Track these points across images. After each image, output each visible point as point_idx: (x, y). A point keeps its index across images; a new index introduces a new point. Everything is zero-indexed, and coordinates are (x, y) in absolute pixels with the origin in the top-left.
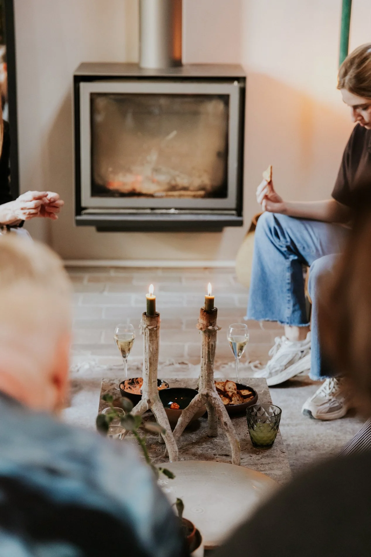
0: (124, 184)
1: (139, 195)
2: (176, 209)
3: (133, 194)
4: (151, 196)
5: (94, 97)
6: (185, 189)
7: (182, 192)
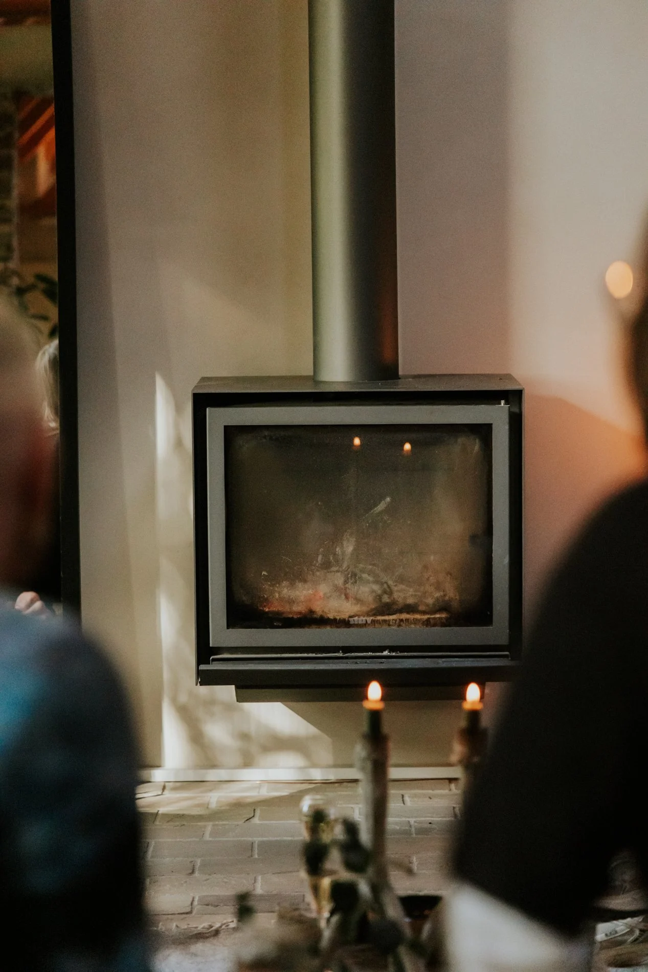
0: (291, 602)
1: (322, 621)
2: (392, 649)
3: (310, 620)
4: (344, 623)
5: (231, 433)
6: (410, 609)
7: (404, 616)
